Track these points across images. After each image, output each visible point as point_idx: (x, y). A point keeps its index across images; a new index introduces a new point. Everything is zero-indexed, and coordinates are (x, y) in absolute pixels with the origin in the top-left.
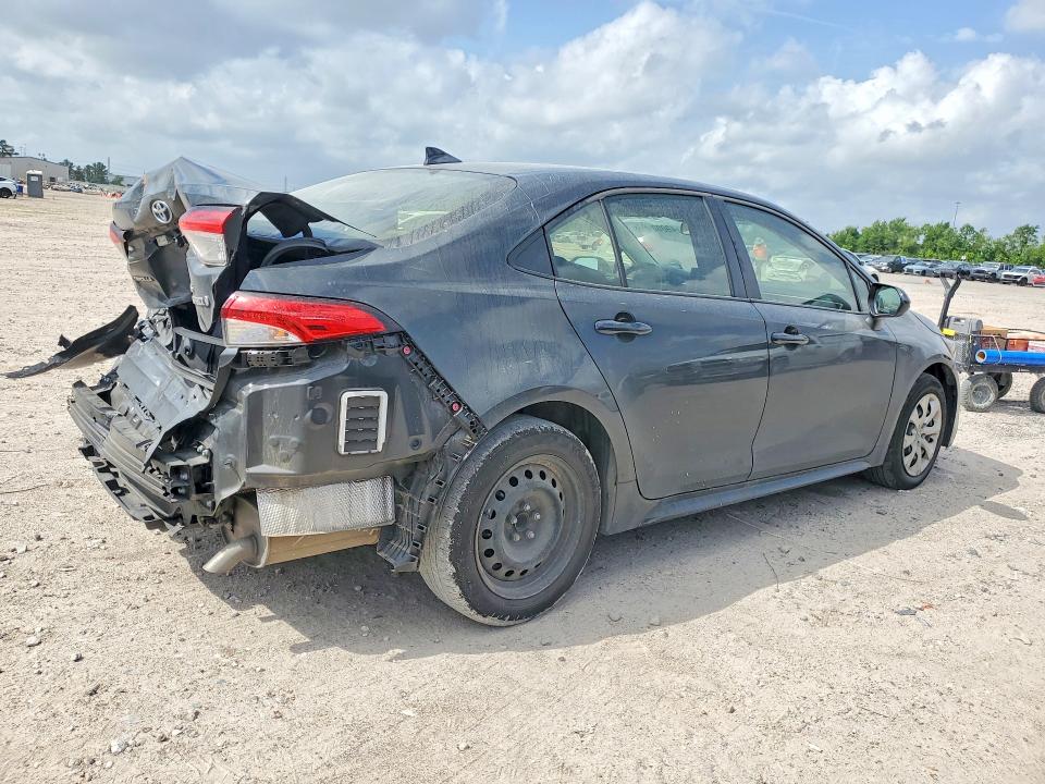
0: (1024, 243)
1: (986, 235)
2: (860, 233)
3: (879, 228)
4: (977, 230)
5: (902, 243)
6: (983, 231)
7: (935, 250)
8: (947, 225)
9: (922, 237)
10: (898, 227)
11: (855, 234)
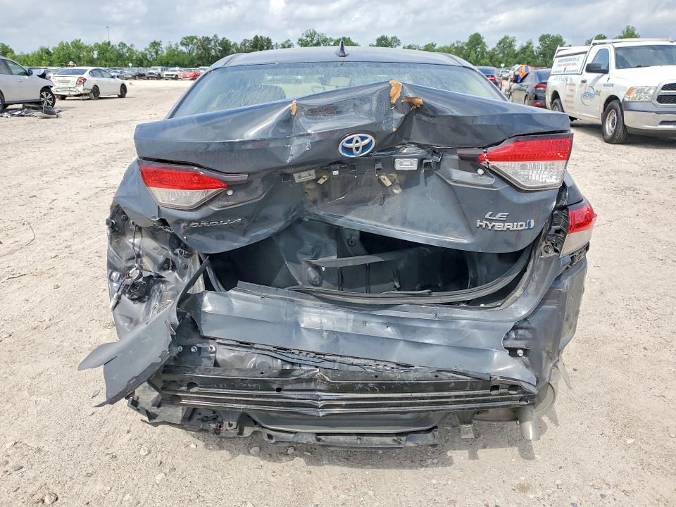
0: (157, 52)
1: (134, 49)
2: (52, 52)
3: (63, 47)
4: (128, 45)
5: (84, 57)
6: (132, 46)
7: (106, 61)
8: (109, 43)
9: (96, 53)
10: (77, 45)
11: (48, 53)
